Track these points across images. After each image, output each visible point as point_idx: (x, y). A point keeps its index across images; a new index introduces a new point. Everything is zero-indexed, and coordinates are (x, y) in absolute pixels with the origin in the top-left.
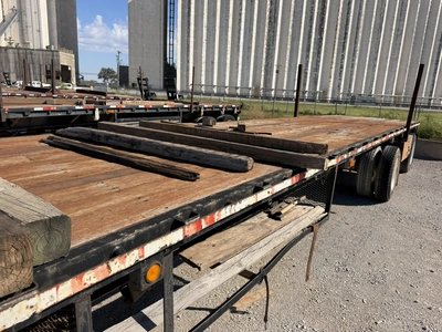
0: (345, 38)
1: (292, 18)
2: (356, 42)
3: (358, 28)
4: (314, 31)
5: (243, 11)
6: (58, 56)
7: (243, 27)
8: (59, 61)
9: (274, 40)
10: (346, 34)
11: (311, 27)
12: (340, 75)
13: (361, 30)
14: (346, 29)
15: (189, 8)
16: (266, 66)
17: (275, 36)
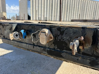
6: (3, 14)
12: (67, 17)
13: (71, 7)
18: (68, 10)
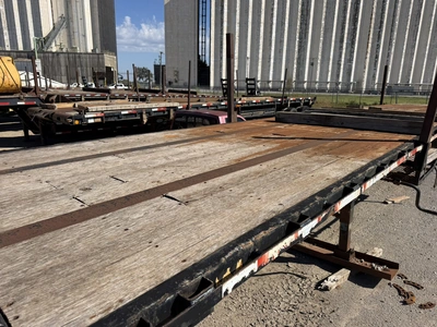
0: (381, 27)
1: (324, 10)
2: (392, 31)
3: (394, 16)
4: (347, 21)
5: (276, 6)
6: (103, 58)
7: (275, 22)
8: (103, 63)
9: (307, 33)
10: (382, 22)
11: (345, 17)
12: (376, 65)
13: (398, 17)
14: (382, 17)
15: (223, 6)
16: (299, 58)
17: (307, 28)
18: (380, 32)
